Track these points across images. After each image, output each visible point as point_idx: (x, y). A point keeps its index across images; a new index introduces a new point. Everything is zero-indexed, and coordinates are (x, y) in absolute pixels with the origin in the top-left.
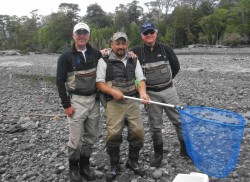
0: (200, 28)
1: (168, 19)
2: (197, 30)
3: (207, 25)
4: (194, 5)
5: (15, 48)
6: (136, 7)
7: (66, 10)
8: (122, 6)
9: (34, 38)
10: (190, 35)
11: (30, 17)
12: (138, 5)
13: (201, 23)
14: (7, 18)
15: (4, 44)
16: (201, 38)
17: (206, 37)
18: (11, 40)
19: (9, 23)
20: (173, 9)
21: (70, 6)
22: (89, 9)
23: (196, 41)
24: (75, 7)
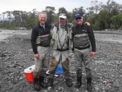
0: (111, 21)
1: (97, 16)
2: (110, 22)
3: (115, 20)
4: (110, 10)
5: (24, 26)
6: (82, 10)
7: (49, 10)
8: (76, 9)
9: (33, 22)
10: (106, 24)
11: (32, 12)
12: (83, 9)
13: (112, 19)
14: (22, 12)
15: (19, 24)
16: (111, 26)
17: (114, 26)
18: (23, 23)
19: (22, 15)
20: (99, 11)
21: (51, 8)
22: (60, 10)
23: (109, 28)
24: (53, 8)
